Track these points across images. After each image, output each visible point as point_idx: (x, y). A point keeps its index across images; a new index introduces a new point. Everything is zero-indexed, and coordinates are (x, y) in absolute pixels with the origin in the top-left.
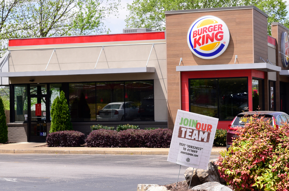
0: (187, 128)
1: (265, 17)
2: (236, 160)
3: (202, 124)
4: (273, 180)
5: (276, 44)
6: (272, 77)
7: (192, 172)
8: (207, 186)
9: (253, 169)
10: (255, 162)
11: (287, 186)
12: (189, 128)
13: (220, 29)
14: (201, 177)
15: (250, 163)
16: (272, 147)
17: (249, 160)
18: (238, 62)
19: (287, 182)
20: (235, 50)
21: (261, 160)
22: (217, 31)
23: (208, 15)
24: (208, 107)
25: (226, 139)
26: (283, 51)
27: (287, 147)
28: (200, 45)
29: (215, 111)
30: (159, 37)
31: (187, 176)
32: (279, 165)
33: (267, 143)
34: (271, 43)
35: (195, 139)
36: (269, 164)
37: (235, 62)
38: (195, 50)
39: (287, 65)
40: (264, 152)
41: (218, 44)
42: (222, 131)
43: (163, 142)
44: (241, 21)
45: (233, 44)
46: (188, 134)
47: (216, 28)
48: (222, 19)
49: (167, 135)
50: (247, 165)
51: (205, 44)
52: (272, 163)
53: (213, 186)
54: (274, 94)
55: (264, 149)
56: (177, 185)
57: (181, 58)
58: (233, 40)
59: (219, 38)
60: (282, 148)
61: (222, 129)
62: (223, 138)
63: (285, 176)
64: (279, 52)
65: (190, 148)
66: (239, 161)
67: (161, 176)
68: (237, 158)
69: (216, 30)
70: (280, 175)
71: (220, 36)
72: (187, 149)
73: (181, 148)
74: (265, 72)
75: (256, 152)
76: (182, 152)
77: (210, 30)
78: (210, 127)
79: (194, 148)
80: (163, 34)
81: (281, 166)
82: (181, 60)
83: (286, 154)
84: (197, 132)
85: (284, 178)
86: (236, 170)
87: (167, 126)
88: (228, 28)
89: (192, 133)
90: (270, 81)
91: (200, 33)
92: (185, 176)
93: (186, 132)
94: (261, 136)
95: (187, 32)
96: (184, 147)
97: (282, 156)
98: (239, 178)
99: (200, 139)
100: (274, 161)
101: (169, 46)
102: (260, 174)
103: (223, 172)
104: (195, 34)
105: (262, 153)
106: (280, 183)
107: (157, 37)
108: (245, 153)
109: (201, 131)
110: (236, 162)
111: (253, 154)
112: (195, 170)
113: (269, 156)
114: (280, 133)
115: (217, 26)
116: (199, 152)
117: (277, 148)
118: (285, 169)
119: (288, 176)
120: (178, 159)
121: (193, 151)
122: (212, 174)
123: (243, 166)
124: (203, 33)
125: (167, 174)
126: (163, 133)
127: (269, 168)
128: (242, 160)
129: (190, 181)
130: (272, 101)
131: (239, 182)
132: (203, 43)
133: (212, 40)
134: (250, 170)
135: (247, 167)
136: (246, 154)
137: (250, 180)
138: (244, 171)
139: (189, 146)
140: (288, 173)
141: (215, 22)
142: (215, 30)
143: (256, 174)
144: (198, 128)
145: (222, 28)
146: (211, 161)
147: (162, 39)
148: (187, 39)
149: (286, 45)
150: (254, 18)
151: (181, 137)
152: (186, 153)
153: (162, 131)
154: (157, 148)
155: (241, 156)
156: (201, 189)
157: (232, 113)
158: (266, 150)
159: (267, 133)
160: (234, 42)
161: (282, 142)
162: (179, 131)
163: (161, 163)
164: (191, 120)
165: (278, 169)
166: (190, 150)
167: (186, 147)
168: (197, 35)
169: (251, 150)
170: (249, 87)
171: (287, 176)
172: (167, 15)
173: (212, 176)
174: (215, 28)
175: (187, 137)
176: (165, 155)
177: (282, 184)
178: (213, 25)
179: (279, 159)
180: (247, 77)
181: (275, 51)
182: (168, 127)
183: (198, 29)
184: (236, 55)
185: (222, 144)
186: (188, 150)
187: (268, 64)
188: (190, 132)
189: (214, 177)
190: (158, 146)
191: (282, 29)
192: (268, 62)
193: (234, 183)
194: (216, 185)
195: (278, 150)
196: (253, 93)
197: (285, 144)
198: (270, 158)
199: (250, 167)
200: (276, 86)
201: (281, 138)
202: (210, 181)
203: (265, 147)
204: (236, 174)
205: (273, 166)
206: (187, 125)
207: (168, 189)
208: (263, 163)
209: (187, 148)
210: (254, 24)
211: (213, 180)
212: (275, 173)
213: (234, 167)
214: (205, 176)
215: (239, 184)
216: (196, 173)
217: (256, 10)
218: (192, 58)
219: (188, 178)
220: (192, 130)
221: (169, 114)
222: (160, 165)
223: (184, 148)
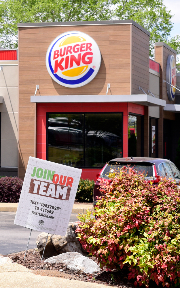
0: (41, 181)
1: (147, 36)
2: (101, 225)
3: (60, 176)
4: (149, 253)
5: (160, 71)
6: (154, 113)
7: (46, 238)
8: (65, 258)
9: (124, 237)
10: (126, 228)
11: (166, 261)
12: (43, 181)
13: (88, 49)
14: (58, 245)
15: (120, 229)
16: (148, 209)
17: (118, 225)
18: (111, 92)
19: (166, 256)
20: (108, 76)
21: (134, 226)
22: (85, 52)
23: (73, 30)
24: (71, 150)
25: (93, 192)
26: (169, 80)
27: (167, 210)
28: (62, 69)
29: (80, 155)
30: (9, 57)
31: (39, 243)
32: (157, 233)
33: (142, 203)
34: (154, 69)
35: (50, 196)
36: (145, 231)
37: (107, 93)
38: (56, 76)
39: (173, 98)
40: (139, 216)
41: (85, 68)
42: (88, 182)
43: (11, 195)
44: (116, 39)
45: (106, 69)
46: (42, 188)
47: (84, 47)
48: (92, 37)
49: (17, 186)
50: (115, 232)
51: (69, 68)
52: (148, 230)
53: (72, 258)
54: (157, 135)
55: (139, 212)
56: (26, 256)
57: (37, 85)
58: (105, 63)
59: (87, 60)
60: (161, 211)
61: (89, 180)
62: (89, 191)
63: (164, 248)
64: (164, 81)
65: (44, 208)
66: (106, 226)
67: (7, 241)
68: (104, 223)
69: (84, 50)
70: (158, 247)
71: (88, 58)
72: (40, 209)
73: (33, 207)
74: (145, 106)
75: (128, 215)
76: (33, 213)
77: (76, 50)
78: (70, 181)
79: (50, 207)
80: (15, 53)
81: (160, 234)
82: (37, 88)
83: (166, 219)
84: (54, 186)
85: (163, 251)
86: (101, 238)
87: (17, 174)
88: (99, 48)
89: (47, 187)
90: (151, 118)
91: (62, 54)
92: (37, 244)
93: (39, 186)
94: (135, 194)
95: (46, 52)
96: (36, 205)
97: (161, 222)
98: (105, 249)
99: (57, 196)
100: (151, 228)
101: (22, 69)
102: (132, 244)
103: (85, 241)
104: (56, 54)
105: (135, 216)
106: (158, 256)
107: (7, 56)
108: (113, 215)
109: (59, 185)
110: (102, 227)
111: (124, 218)
112: (50, 236)
113: (144, 222)
114: (158, 191)
115: (85, 46)
116: (56, 213)
117: (155, 211)
118: (164, 239)
119: (168, 248)
120: (28, 222)
121: (48, 211)
122: (72, 242)
123: (110, 233)
124: (67, 54)
125: (15, 239)
126: (12, 183)
127: (144, 237)
128: (109, 225)
129: (43, 250)
130: (153, 144)
131: (105, 253)
132: (66, 67)
133: (78, 64)
134: (120, 239)
135: (115, 234)
136: (115, 218)
137: (120, 251)
138: (111, 239)
139: (43, 205)
140: (168, 243)
141: (82, 40)
142: (82, 50)
143: (128, 243)
144: (55, 180)
145: (91, 48)
146: (71, 225)
147: (13, 59)
148: (45, 60)
149: (172, 73)
150: (132, 36)
151: (33, 193)
152: (39, 214)
153: (10, 180)
154: (3, 202)
155: (108, 220)
156: (56, 261)
157: (102, 158)
158: (141, 213)
159: (142, 191)
160: (107, 67)
161: (161, 204)
162: (30, 185)
163: (7, 223)
164: (46, 171)
165: (155, 238)
166: (44, 209)
167: (39, 205)
168: (59, 56)
169: (122, 213)
170: (125, 125)
171: (166, 248)
172: (20, 29)
173: (72, 244)
174: (82, 47)
175: (41, 192)
176: (13, 212)
177: (160, 257)
178: (80, 43)
179: (157, 225)
180: (122, 113)
181: (158, 79)
182: (18, 176)
183: (61, 48)
184: (109, 83)
185: (87, 199)
186: (42, 210)
187: (149, 96)
188: (45, 186)
189: (74, 245)
190: (4, 200)
191: (168, 52)
192: (150, 93)
193: (99, 255)
194: (76, 256)
195: (156, 214)
196: (129, 134)
197: (165, 207)
198: (146, 224)
199: (119, 234)
200: (159, 124)
201: (160, 199)
202: (70, 250)
203: (139, 209)
204: (102, 243)
205: (149, 235)
206: (40, 177)
207: (15, 261)
208: (137, 229)
209: (40, 207)
210: (132, 44)
211: (73, 249)
212: (151, 243)
213: (99, 234)
214: (63, 244)
215: (106, 257)
216: (51, 240)
217: (134, 25)
218: (52, 86)
219: (40, 246)
220: (47, 184)
221: (20, 158)
222: (6, 226)
223: (36, 207)
